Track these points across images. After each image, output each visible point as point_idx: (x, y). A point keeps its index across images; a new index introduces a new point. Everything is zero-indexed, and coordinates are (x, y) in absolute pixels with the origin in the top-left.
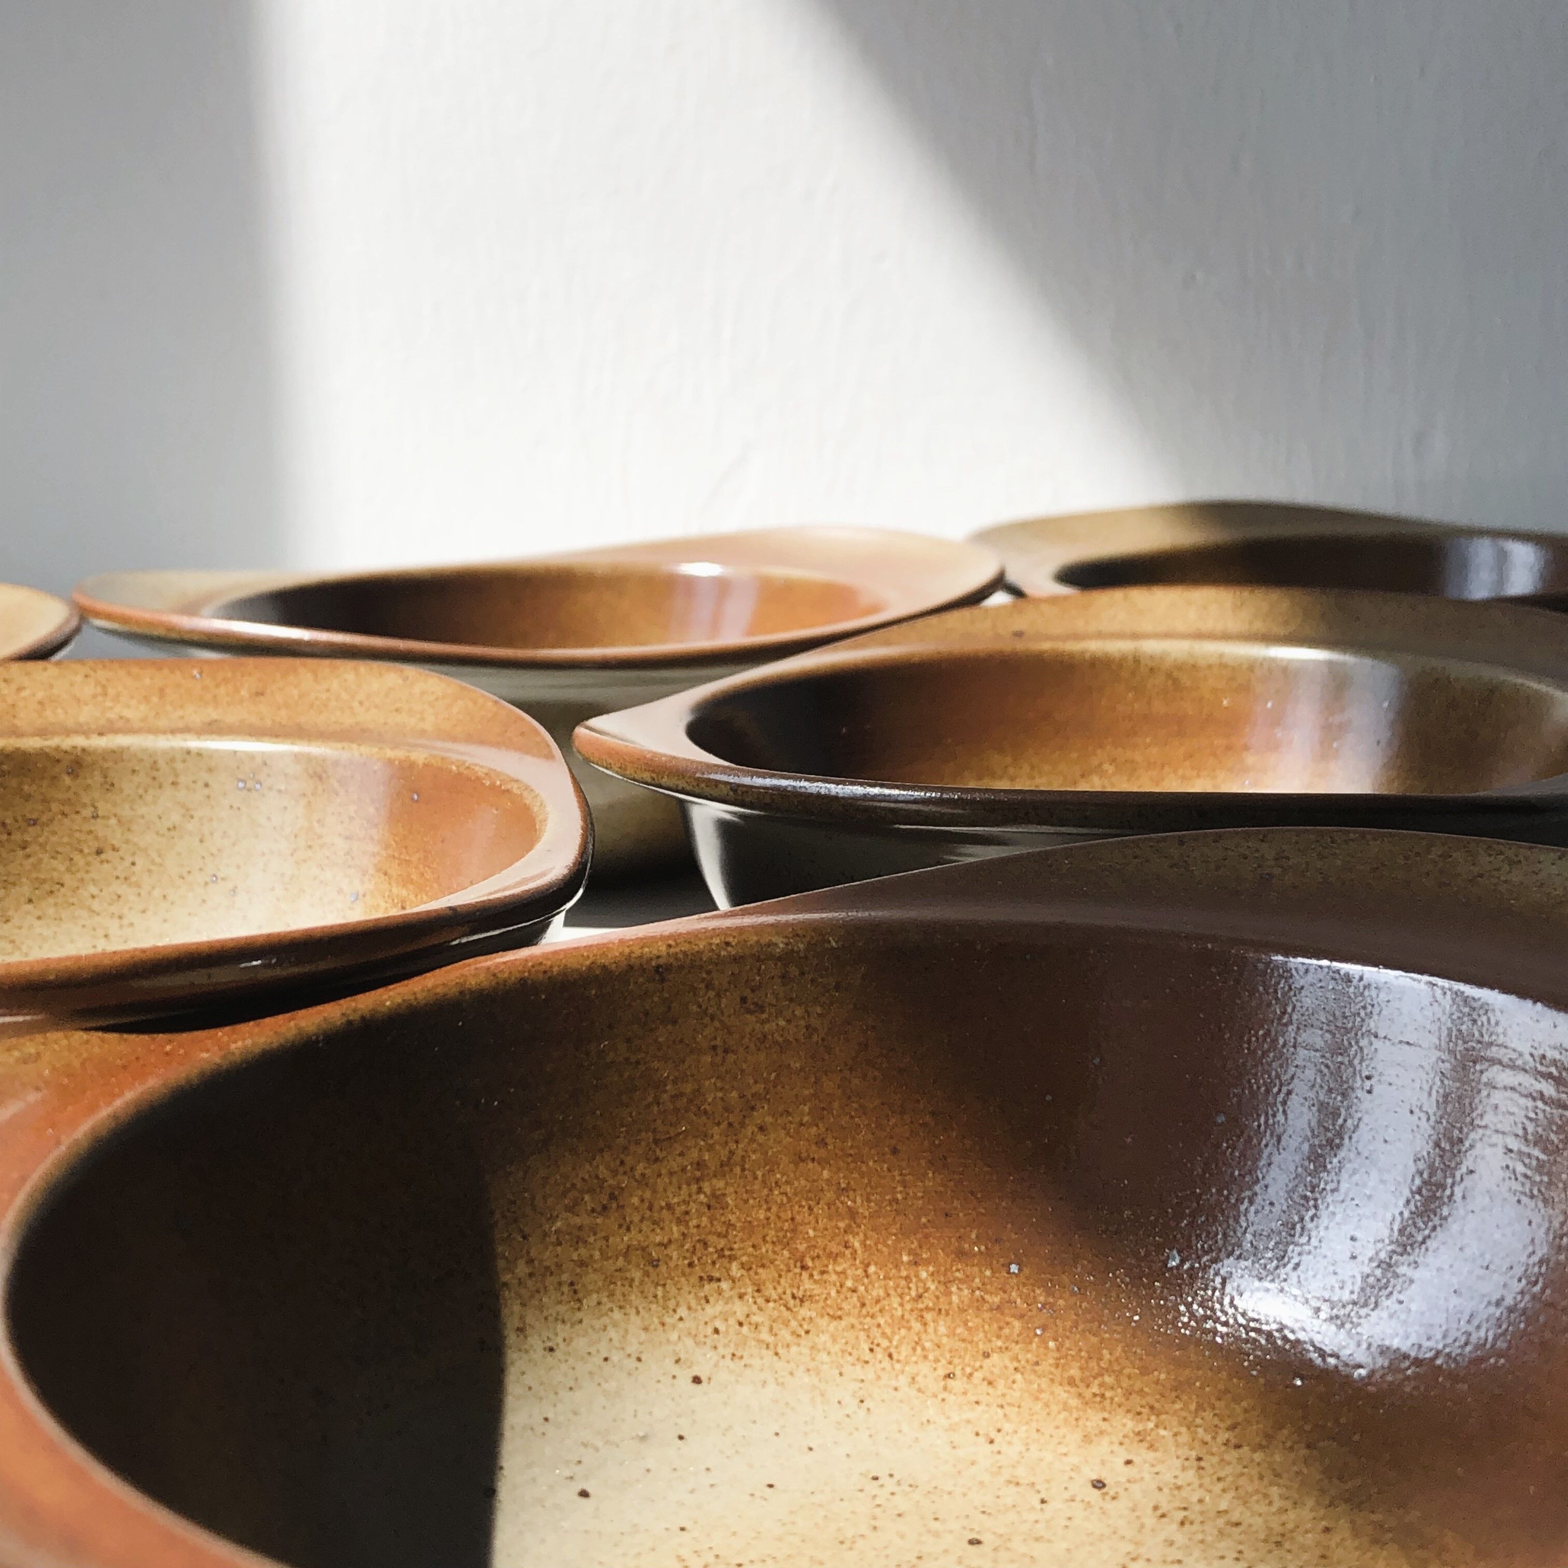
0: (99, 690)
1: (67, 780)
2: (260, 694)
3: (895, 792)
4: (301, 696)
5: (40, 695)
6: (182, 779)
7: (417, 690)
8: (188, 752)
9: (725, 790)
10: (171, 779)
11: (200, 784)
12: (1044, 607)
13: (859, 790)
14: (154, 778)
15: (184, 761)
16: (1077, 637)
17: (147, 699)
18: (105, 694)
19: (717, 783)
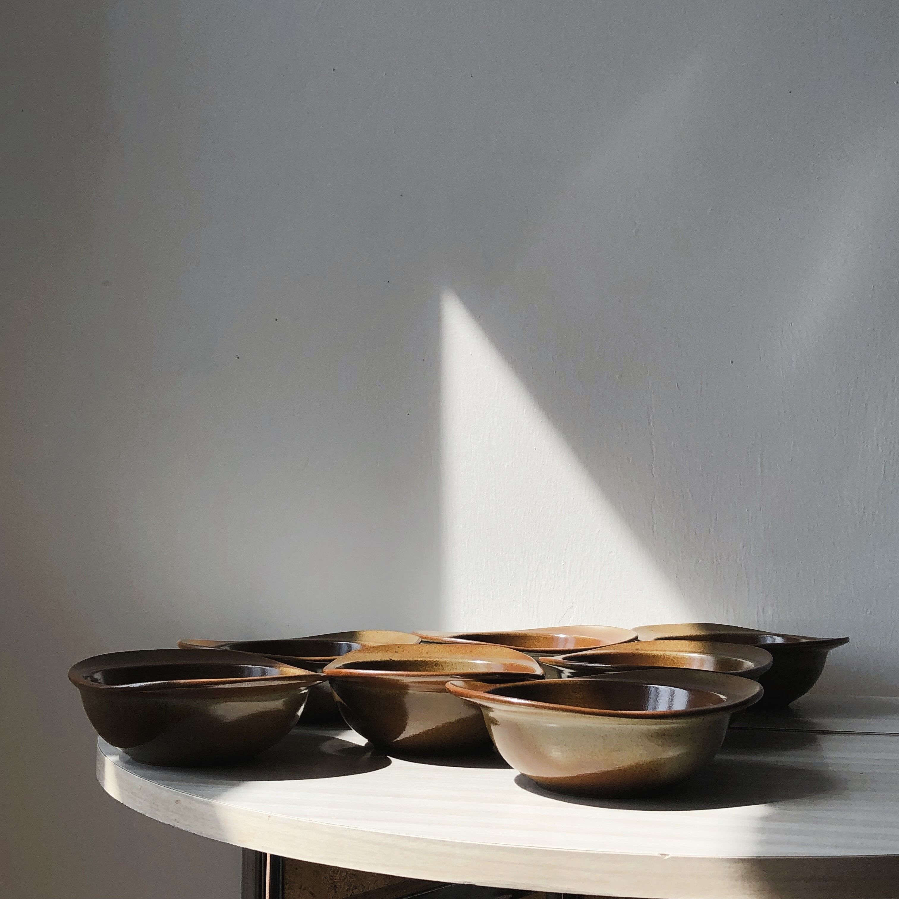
0: (438, 650)
1: (435, 667)
2: (471, 652)
3: (603, 665)
4: (480, 652)
5: (426, 651)
6: (458, 668)
7: (504, 651)
8: (459, 662)
9: (568, 666)
10: (455, 667)
11: (462, 669)
12: (644, 643)
13: (593, 665)
14: (452, 667)
15: (458, 664)
16: (651, 651)
17: (448, 652)
18: (439, 651)
19: (568, 664)
